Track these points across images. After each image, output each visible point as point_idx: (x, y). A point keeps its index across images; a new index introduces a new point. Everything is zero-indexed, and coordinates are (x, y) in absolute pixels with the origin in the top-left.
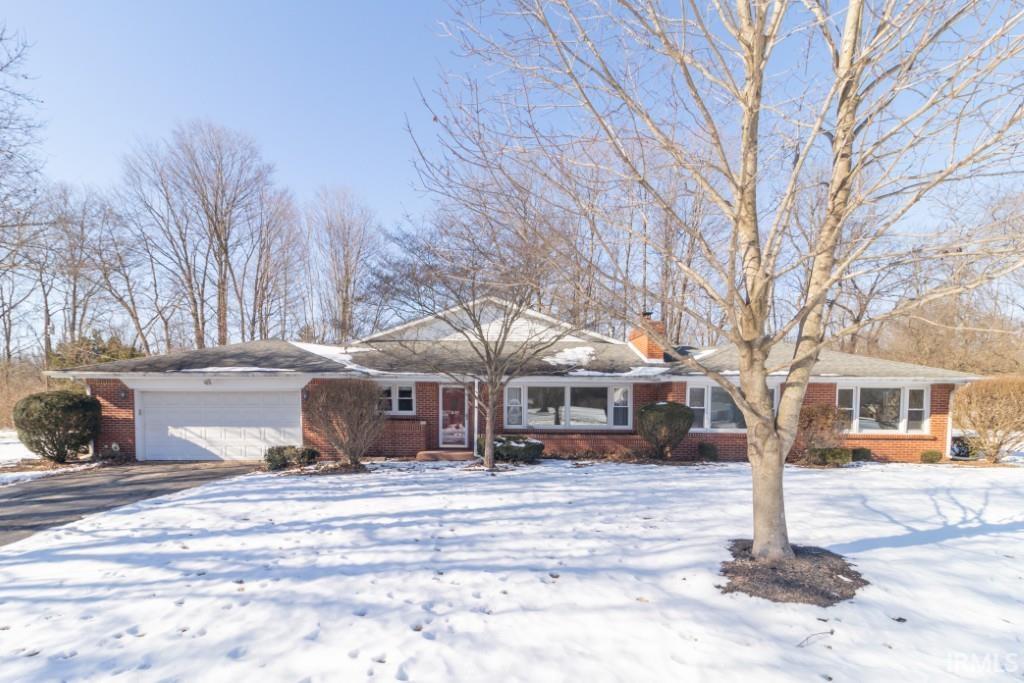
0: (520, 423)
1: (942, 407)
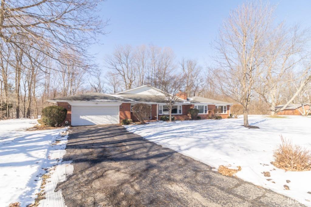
0: (162, 113)
1: (228, 109)
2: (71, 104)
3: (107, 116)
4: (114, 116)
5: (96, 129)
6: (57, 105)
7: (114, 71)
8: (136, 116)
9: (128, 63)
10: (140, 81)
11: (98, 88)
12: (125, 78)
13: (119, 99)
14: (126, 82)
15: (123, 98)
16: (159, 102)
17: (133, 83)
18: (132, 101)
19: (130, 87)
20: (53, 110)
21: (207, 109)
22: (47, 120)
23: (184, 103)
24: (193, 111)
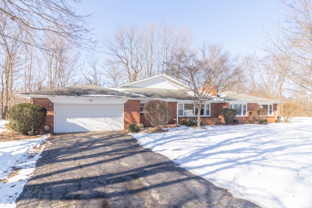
1: (275, 109)
2: (53, 101)
3: (106, 118)
4: (116, 118)
5: (90, 140)
6: (32, 103)
7: (114, 58)
8: (148, 119)
9: (133, 47)
10: (148, 72)
11: (94, 81)
12: (128, 67)
13: (122, 94)
14: (129, 73)
15: (129, 93)
16: (179, 98)
17: (139, 74)
18: (142, 97)
19: (134, 79)
20: (25, 109)
21: (247, 109)
22: (15, 125)
23: (215, 100)
24: (229, 112)
